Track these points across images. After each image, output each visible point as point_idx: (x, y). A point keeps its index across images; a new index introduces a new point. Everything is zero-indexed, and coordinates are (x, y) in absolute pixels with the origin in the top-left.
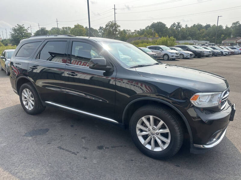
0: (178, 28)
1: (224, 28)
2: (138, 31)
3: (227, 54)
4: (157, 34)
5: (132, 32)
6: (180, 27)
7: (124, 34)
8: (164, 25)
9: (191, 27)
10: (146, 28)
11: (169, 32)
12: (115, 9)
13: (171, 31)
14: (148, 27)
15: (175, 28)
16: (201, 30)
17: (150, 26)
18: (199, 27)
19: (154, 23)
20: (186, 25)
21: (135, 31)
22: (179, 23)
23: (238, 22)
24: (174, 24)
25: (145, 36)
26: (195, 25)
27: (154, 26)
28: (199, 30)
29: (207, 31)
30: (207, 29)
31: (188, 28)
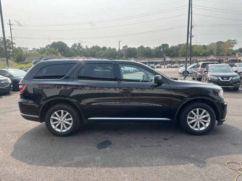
0: (79, 48)
1: (117, 50)
2: (38, 49)
3: (133, 72)
4: (60, 53)
5: (30, 50)
6: (81, 48)
7: (21, 52)
8: (66, 45)
9: (91, 48)
10: (46, 47)
11: (71, 52)
12: (10, 24)
13: (73, 51)
14: (48, 45)
15: (76, 48)
16: (100, 51)
17: (51, 45)
18: (98, 48)
19: (54, 42)
20: (87, 46)
21: (33, 49)
22: (79, 44)
23: (126, 46)
24: (75, 44)
25: (47, 55)
26: (93, 46)
27: (54, 45)
28: (98, 51)
29: (105, 52)
30: (104, 51)
31: (88, 49)
